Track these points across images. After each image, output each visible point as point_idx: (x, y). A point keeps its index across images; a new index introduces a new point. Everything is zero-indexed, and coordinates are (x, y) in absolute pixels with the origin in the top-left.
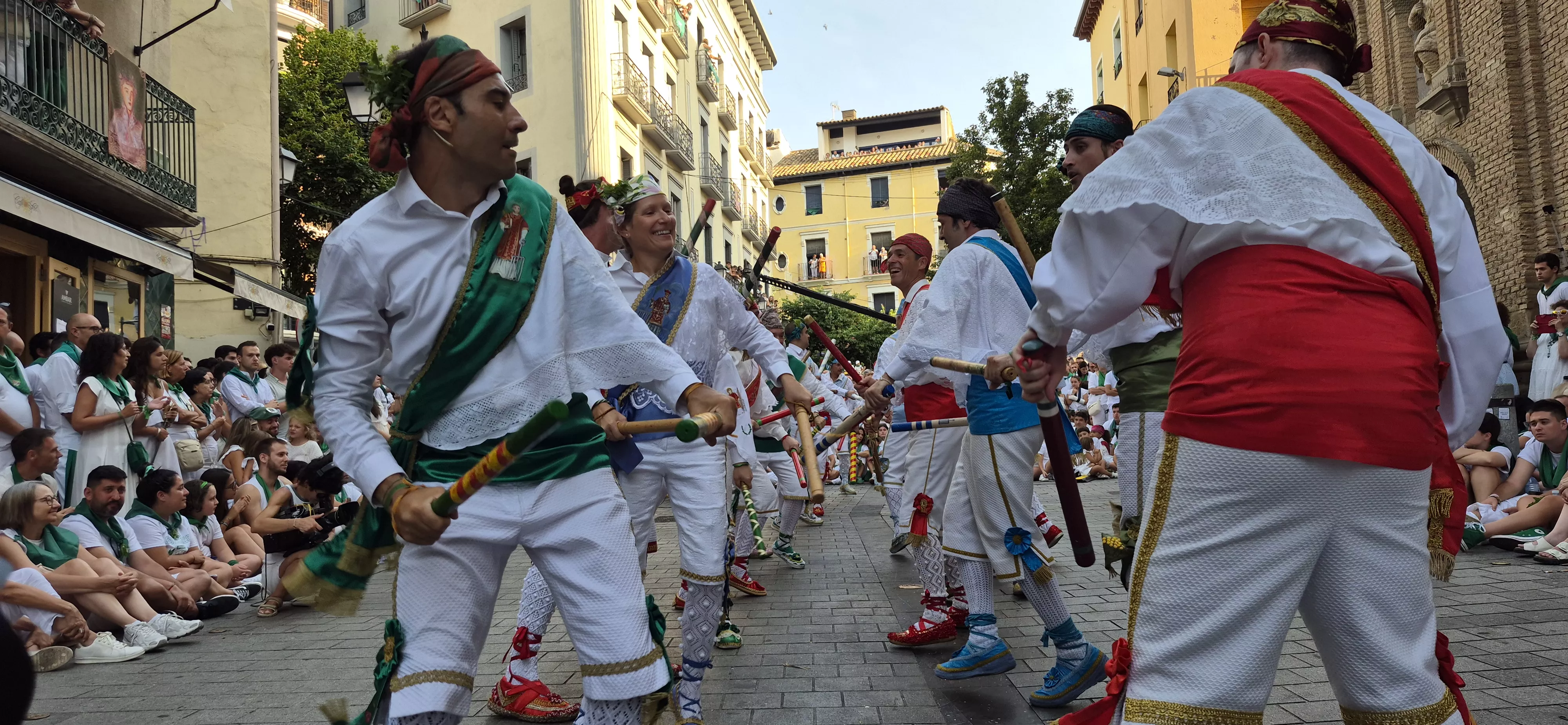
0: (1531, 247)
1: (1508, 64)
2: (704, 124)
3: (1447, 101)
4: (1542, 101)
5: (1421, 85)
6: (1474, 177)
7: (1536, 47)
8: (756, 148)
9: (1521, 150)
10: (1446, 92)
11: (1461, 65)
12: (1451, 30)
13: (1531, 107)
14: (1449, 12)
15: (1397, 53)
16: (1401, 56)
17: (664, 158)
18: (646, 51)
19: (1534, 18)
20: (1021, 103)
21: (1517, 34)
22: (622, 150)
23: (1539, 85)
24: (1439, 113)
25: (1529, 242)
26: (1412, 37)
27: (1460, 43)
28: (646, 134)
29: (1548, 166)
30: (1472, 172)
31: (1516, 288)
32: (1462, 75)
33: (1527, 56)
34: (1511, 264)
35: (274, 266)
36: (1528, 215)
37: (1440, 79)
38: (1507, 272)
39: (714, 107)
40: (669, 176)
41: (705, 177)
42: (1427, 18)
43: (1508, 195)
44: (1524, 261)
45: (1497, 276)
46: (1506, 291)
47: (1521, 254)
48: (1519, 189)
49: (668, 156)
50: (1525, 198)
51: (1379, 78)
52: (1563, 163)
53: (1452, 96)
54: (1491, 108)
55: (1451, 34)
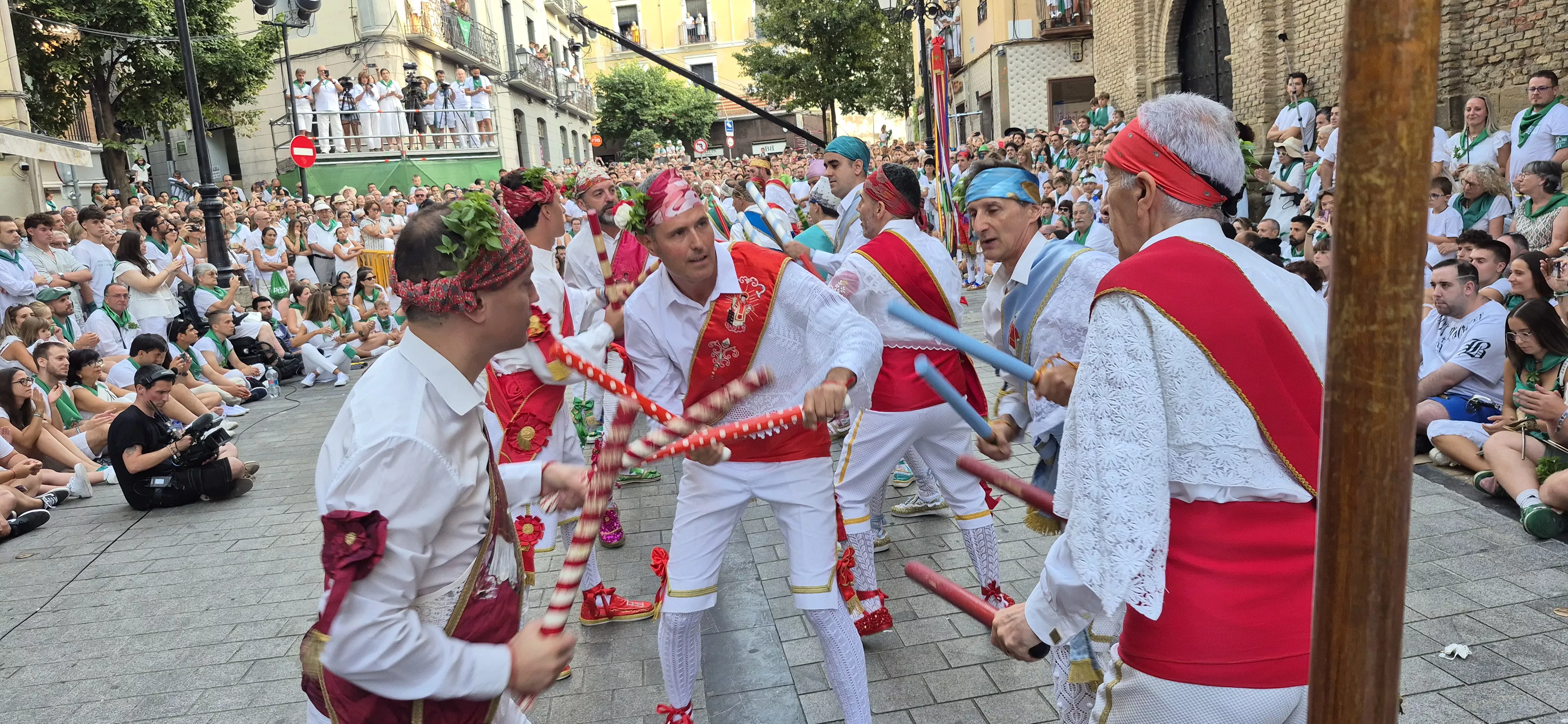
0: (1271, 64)
25: (1269, 61)
31: (1256, 102)
34: (1253, 79)
36: (1269, 33)
38: (1250, 86)
43: (1255, 14)
44: (1264, 77)
45: (1243, 89)
46: (1248, 104)
47: (1262, 71)
48: (1264, 8)
50: (1269, 18)
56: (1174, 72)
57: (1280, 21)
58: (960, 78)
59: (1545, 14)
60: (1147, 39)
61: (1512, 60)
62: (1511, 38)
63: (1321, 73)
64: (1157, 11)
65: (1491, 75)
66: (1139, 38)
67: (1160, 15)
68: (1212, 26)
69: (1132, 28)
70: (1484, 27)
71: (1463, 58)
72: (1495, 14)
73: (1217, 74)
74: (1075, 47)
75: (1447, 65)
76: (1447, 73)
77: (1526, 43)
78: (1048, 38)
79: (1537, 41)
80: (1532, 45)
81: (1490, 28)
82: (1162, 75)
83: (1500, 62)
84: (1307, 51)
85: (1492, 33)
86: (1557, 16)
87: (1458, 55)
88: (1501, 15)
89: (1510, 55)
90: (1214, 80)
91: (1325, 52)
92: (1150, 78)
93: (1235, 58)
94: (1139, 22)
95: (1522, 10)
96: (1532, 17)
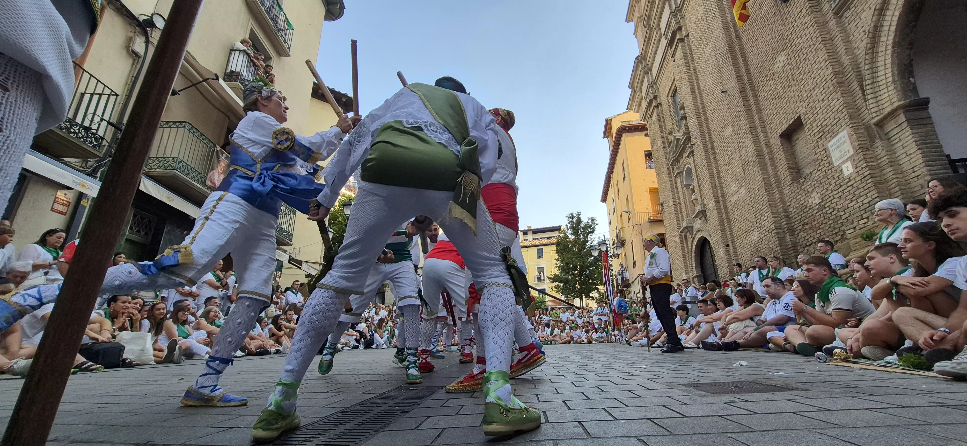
1: (715, 201)
3: (701, 215)
4: (727, 213)
5: (694, 211)
6: (712, 240)
7: (723, 196)
9: (723, 230)
10: (700, 212)
11: (704, 203)
12: (700, 192)
13: (724, 215)
14: (699, 187)
15: (688, 201)
19: (721, 187)
20: (579, 221)
21: (717, 192)
23: (726, 208)
24: (700, 219)
25: (729, 260)
26: (691, 196)
27: (703, 197)
29: (732, 234)
30: (711, 237)
32: (704, 207)
33: (721, 199)
34: (725, 267)
36: (728, 251)
37: (698, 208)
38: (724, 270)
42: (694, 189)
43: (721, 245)
47: (727, 264)
48: (724, 242)
50: (726, 246)
51: (684, 210)
52: (736, 233)
53: (702, 213)
54: (713, 216)
55: (701, 194)
56: (700, 273)
57: (731, 246)
58: (629, 289)
59: (822, 224)
60: (688, 263)
61: (815, 243)
62: (813, 234)
66: (685, 262)
67: (691, 253)
68: (709, 255)
69: (682, 259)
70: (802, 233)
71: (798, 246)
73: (715, 272)
75: (792, 248)
76: (792, 252)
77: (818, 235)
79: (822, 233)
80: (821, 236)
81: (804, 233)
82: (695, 274)
83: (811, 244)
84: (743, 255)
85: (805, 235)
87: (795, 245)
88: (807, 227)
89: (814, 241)
90: (714, 274)
91: (749, 255)
93: (717, 263)
94: (684, 257)
95: (813, 224)
96: (818, 225)
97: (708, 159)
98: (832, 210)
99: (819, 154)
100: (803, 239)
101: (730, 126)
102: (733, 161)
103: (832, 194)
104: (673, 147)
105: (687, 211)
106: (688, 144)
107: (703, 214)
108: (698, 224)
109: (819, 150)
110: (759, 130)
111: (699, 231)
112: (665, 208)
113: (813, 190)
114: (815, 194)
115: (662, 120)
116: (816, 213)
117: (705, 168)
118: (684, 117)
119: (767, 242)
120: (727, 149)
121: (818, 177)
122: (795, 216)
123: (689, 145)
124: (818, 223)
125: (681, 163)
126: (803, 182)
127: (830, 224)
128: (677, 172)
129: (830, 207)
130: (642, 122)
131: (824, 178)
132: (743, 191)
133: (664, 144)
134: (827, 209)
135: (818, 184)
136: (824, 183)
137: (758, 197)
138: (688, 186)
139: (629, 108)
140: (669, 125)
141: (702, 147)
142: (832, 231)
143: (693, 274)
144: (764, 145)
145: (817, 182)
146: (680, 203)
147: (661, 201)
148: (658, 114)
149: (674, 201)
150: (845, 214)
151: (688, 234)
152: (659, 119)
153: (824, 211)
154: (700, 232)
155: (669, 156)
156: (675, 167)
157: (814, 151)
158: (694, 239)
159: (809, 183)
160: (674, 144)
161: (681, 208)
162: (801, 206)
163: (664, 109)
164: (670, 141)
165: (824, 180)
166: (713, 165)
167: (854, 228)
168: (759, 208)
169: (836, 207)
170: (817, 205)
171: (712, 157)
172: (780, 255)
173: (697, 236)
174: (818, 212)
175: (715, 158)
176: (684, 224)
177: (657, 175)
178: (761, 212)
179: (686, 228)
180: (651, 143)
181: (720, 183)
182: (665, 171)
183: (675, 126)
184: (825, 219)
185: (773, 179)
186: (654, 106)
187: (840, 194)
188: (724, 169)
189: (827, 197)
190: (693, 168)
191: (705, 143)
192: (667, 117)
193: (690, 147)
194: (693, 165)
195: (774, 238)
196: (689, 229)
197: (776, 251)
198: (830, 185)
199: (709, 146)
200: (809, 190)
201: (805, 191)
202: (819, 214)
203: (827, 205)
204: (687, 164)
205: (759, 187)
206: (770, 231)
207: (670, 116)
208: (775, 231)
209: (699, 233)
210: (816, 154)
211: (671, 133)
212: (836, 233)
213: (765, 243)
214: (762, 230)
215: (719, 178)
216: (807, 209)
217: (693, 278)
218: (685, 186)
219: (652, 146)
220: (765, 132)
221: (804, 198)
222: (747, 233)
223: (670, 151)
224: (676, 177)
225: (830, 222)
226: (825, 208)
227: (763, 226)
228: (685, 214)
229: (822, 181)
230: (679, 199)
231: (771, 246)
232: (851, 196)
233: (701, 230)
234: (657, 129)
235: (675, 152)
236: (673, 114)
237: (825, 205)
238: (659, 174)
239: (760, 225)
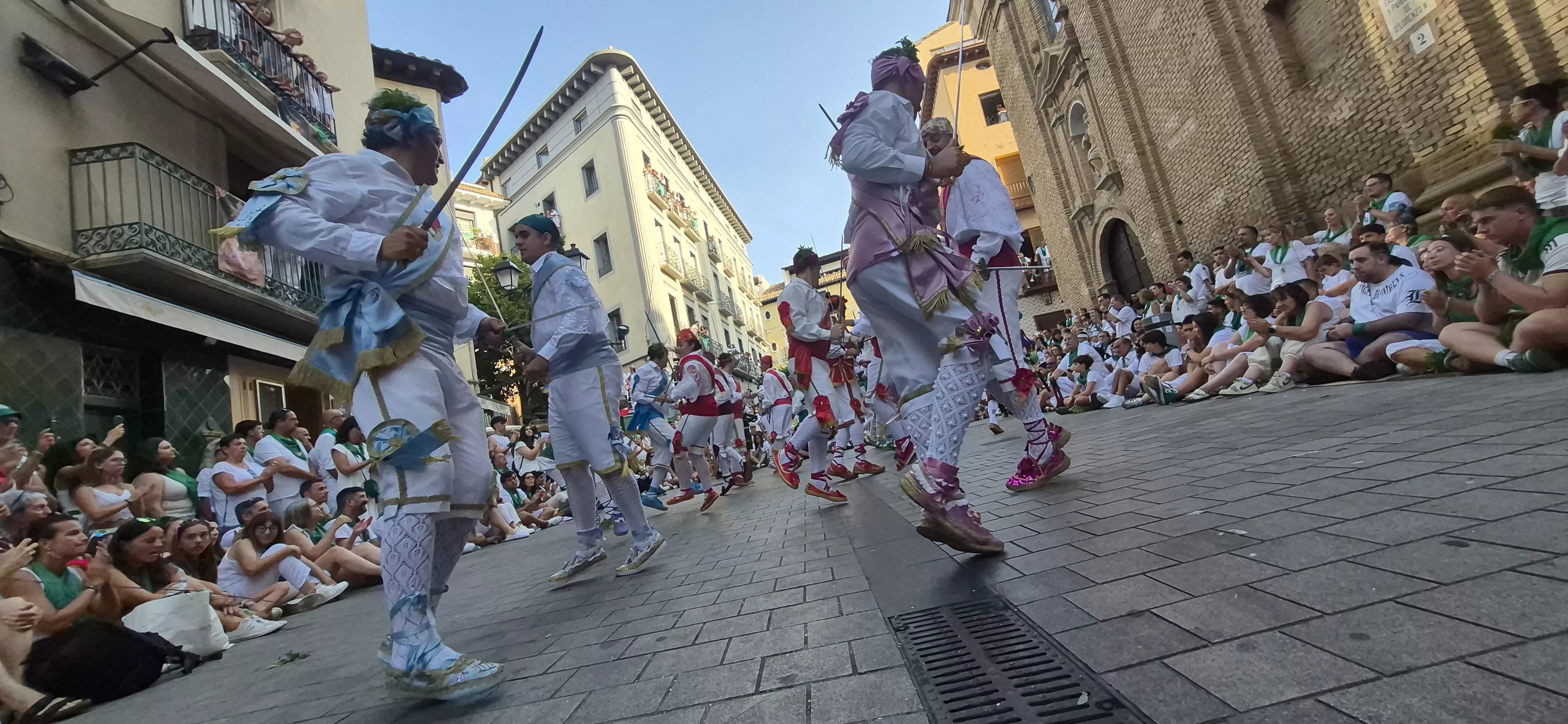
1: (1138, 154)
2: (715, 276)
3: (1111, 182)
4: (1161, 169)
5: (1095, 178)
6: (1134, 220)
7: (1151, 142)
8: (748, 286)
9: (1156, 199)
10: (1109, 177)
11: (1114, 162)
12: (1105, 144)
13: (1156, 174)
14: (1102, 135)
15: (1080, 164)
16: (1083, 165)
17: (695, 297)
18: (676, 240)
19: (1147, 127)
21: (1140, 137)
22: (670, 296)
23: (1158, 161)
24: (1108, 190)
25: (1171, 248)
26: (1086, 154)
27: (1111, 151)
28: (684, 285)
29: (1172, 204)
30: (1132, 216)
32: (1115, 166)
33: (1148, 148)
34: (1164, 262)
35: (475, 383)
36: (1167, 233)
37: (1105, 171)
38: (1164, 267)
39: (720, 266)
40: (699, 306)
41: (721, 304)
42: (1091, 142)
43: (1155, 225)
45: (1158, 270)
48: (1160, 220)
49: (697, 295)
50: (1164, 224)
51: (1073, 180)
52: (1179, 201)
53: (1113, 179)
54: (1135, 180)
55: (1105, 147)
56: (1111, 281)
57: (1172, 224)
59: (1357, 151)
60: (1089, 267)
61: (1342, 187)
63: (1208, 245)
64: (1091, 249)
65: (1330, 202)
66: (1084, 267)
67: (1094, 251)
68: (1128, 247)
70: (1314, 176)
71: (1306, 199)
72: (1320, 165)
73: (1139, 274)
74: (1045, 296)
75: (1296, 205)
77: (1349, 173)
78: (1028, 294)
80: (1354, 173)
81: (1320, 174)
82: (1103, 284)
84: (1195, 236)
85: (1322, 176)
86: (1366, 149)
87: (1301, 199)
88: (1324, 164)
89: (1339, 185)
90: (1137, 278)
91: (1208, 232)
92: (1097, 288)
93: (1147, 256)
94: (1082, 258)
95: (1339, 155)
96: (1347, 157)
97: (1118, 81)
98: (1378, 124)
99: (1351, 26)
100: (1316, 187)
101: (1160, 10)
102: (1169, 75)
103: (1378, 96)
104: (1044, 74)
105: (1080, 181)
106: (1074, 62)
107: (1115, 180)
108: (1103, 199)
109: (1351, 18)
110: (1223, 5)
111: (1107, 210)
112: (1035, 184)
113: (1337, 97)
114: (1341, 102)
115: (1017, 28)
116: (1345, 136)
117: (1115, 98)
118: (1064, 13)
119: (1248, 203)
120: (1154, 57)
121: (1347, 71)
122: (1301, 149)
123: (1077, 63)
124: (1349, 151)
125: (1061, 99)
126: (1316, 86)
127: (1373, 150)
128: (1056, 116)
129: (1374, 119)
130: (977, 41)
131: (1361, 69)
132: (1191, 125)
133: (1025, 71)
134: (1369, 124)
135: (1347, 84)
136: (1361, 80)
137: (1226, 129)
138: (1077, 138)
139: (951, 17)
140: (1032, 36)
141: (1106, 61)
142: (1378, 161)
143: (1100, 284)
144: (1234, 31)
145: (1347, 79)
146: (1064, 171)
147: (1027, 174)
148: (1008, 18)
149: (1055, 169)
150: (1414, 123)
151: (1086, 221)
152: (1012, 28)
153: (1360, 130)
154: (1109, 213)
155: (1040, 92)
156: (1051, 110)
157: (1338, 23)
158: (1097, 225)
159: (1329, 86)
160: (1046, 65)
161: (1067, 180)
162: (1312, 130)
163: (1018, 8)
164: (1036, 64)
165: (1361, 73)
166: (1129, 89)
167: (1434, 145)
168: (1230, 148)
169: (1388, 118)
170: (1345, 122)
171: (1125, 76)
172: (1275, 219)
173: (1102, 220)
174: (1348, 133)
175: (1131, 77)
176: (1078, 204)
177: (1014, 131)
178: (1234, 154)
179: (1081, 210)
180: (998, 76)
181: (1145, 121)
182: (1033, 119)
183: (1043, 34)
184: (1362, 143)
185: (1256, 91)
186: (1000, 5)
187: (1404, 91)
188: (1149, 95)
189: (1367, 103)
190: (1087, 104)
191: (1109, 52)
192: (1027, 20)
193: (1079, 67)
194: (1086, 98)
195: (1262, 194)
196: (1088, 210)
197: (1267, 215)
198: (1375, 80)
199: (1118, 55)
200: (1329, 98)
201: (1320, 101)
202: (1350, 136)
203: (1368, 117)
204: (1075, 98)
205: (1228, 110)
206: (1253, 184)
207: (1031, 18)
208: (1264, 182)
209: (1105, 215)
210: (1344, 27)
211: (1036, 50)
212: (1386, 163)
213: (1245, 206)
214: (1237, 185)
215: (1142, 111)
216: (1326, 132)
217: (1100, 290)
218: (1074, 138)
219: (1000, 81)
220: (1233, 7)
221: (1317, 113)
222: (1202, 197)
223: (1041, 80)
224: (1054, 125)
225: (1374, 146)
226: (1364, 123)
227: (1240, 177)
228: (1076, 188)
229: (1356, 77)
230: (1063, 163)
231: (1257, 208)
232: (1430, 89)
233: (1111, 209)
234: (1010, 45)
235: (1049, 82)
236: (1036, 12)
237: (1362, 118)
238: (1017, 129)
239: (1234, 177)
